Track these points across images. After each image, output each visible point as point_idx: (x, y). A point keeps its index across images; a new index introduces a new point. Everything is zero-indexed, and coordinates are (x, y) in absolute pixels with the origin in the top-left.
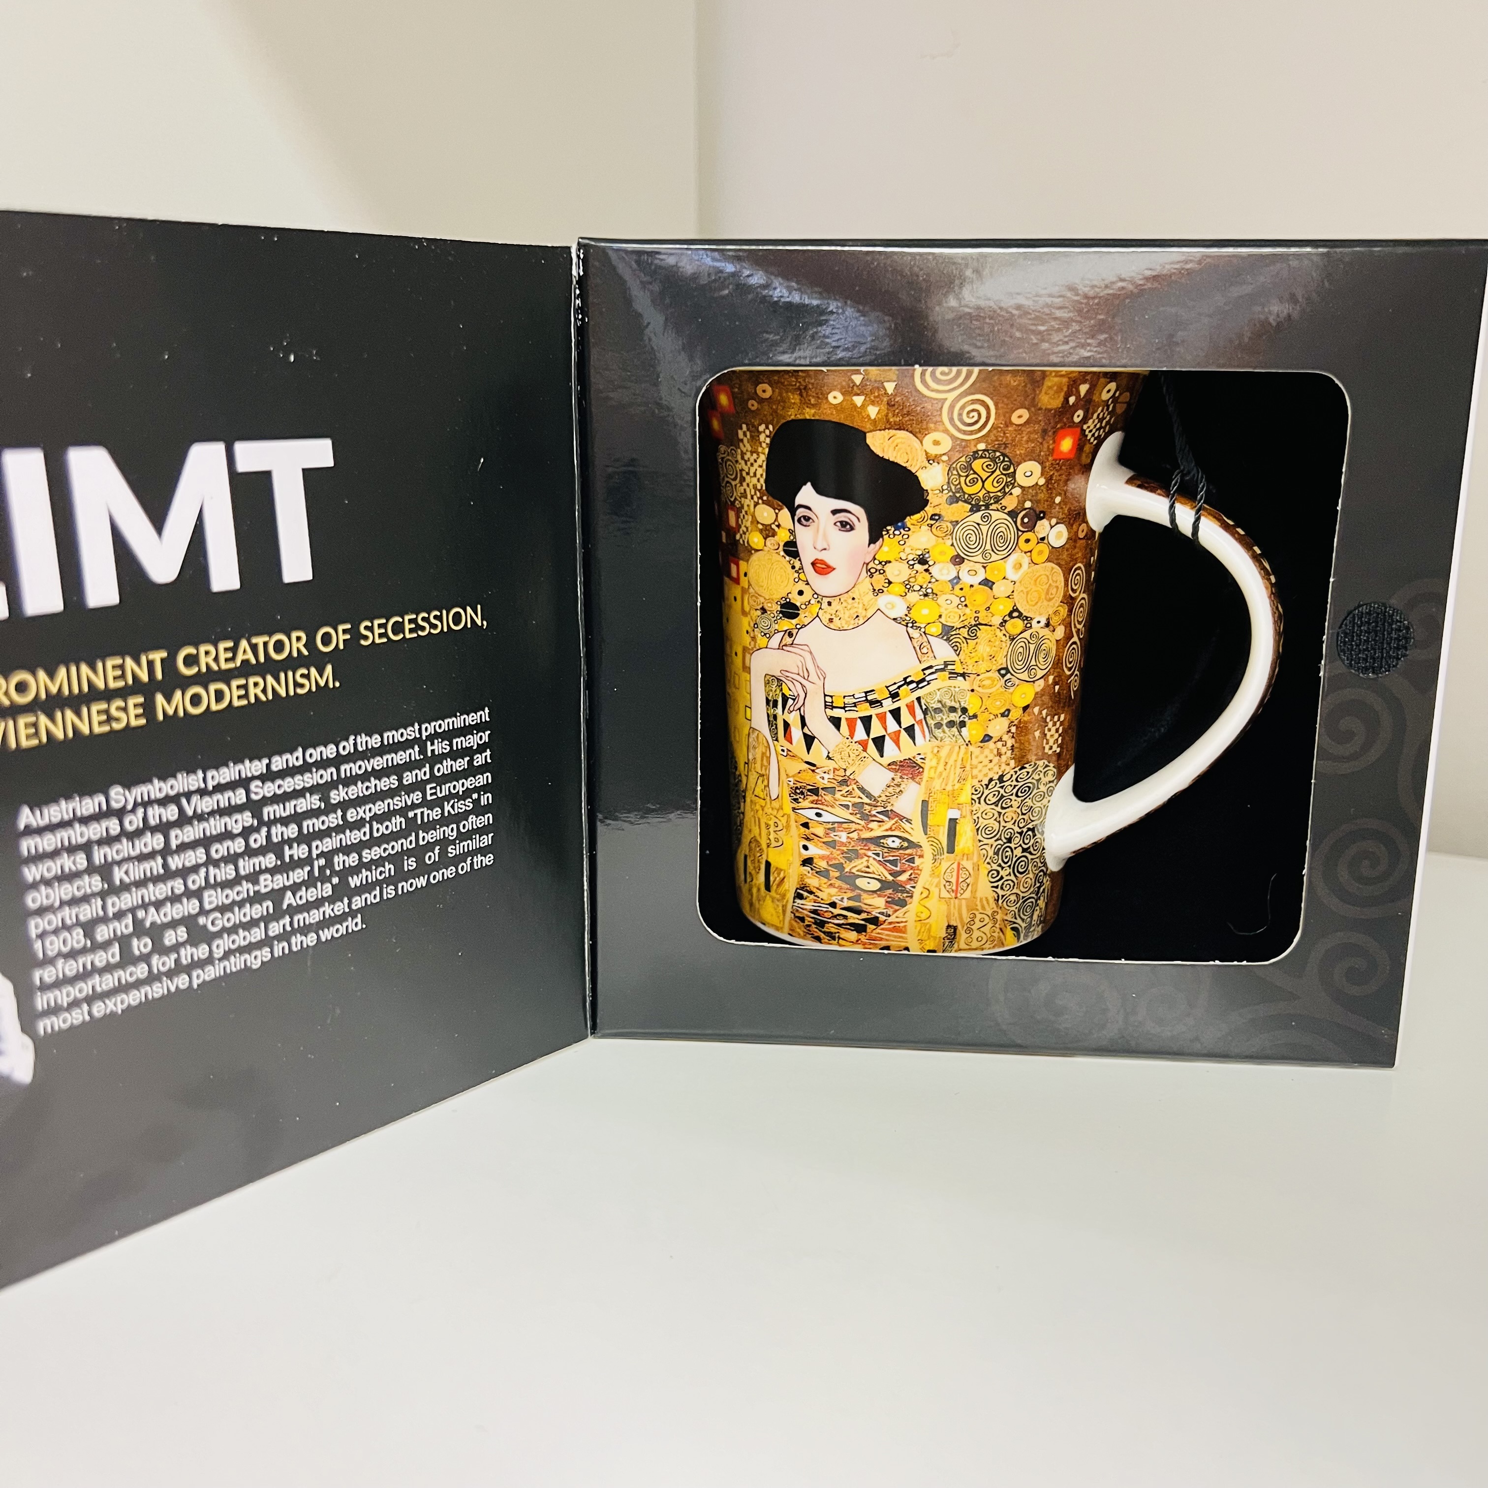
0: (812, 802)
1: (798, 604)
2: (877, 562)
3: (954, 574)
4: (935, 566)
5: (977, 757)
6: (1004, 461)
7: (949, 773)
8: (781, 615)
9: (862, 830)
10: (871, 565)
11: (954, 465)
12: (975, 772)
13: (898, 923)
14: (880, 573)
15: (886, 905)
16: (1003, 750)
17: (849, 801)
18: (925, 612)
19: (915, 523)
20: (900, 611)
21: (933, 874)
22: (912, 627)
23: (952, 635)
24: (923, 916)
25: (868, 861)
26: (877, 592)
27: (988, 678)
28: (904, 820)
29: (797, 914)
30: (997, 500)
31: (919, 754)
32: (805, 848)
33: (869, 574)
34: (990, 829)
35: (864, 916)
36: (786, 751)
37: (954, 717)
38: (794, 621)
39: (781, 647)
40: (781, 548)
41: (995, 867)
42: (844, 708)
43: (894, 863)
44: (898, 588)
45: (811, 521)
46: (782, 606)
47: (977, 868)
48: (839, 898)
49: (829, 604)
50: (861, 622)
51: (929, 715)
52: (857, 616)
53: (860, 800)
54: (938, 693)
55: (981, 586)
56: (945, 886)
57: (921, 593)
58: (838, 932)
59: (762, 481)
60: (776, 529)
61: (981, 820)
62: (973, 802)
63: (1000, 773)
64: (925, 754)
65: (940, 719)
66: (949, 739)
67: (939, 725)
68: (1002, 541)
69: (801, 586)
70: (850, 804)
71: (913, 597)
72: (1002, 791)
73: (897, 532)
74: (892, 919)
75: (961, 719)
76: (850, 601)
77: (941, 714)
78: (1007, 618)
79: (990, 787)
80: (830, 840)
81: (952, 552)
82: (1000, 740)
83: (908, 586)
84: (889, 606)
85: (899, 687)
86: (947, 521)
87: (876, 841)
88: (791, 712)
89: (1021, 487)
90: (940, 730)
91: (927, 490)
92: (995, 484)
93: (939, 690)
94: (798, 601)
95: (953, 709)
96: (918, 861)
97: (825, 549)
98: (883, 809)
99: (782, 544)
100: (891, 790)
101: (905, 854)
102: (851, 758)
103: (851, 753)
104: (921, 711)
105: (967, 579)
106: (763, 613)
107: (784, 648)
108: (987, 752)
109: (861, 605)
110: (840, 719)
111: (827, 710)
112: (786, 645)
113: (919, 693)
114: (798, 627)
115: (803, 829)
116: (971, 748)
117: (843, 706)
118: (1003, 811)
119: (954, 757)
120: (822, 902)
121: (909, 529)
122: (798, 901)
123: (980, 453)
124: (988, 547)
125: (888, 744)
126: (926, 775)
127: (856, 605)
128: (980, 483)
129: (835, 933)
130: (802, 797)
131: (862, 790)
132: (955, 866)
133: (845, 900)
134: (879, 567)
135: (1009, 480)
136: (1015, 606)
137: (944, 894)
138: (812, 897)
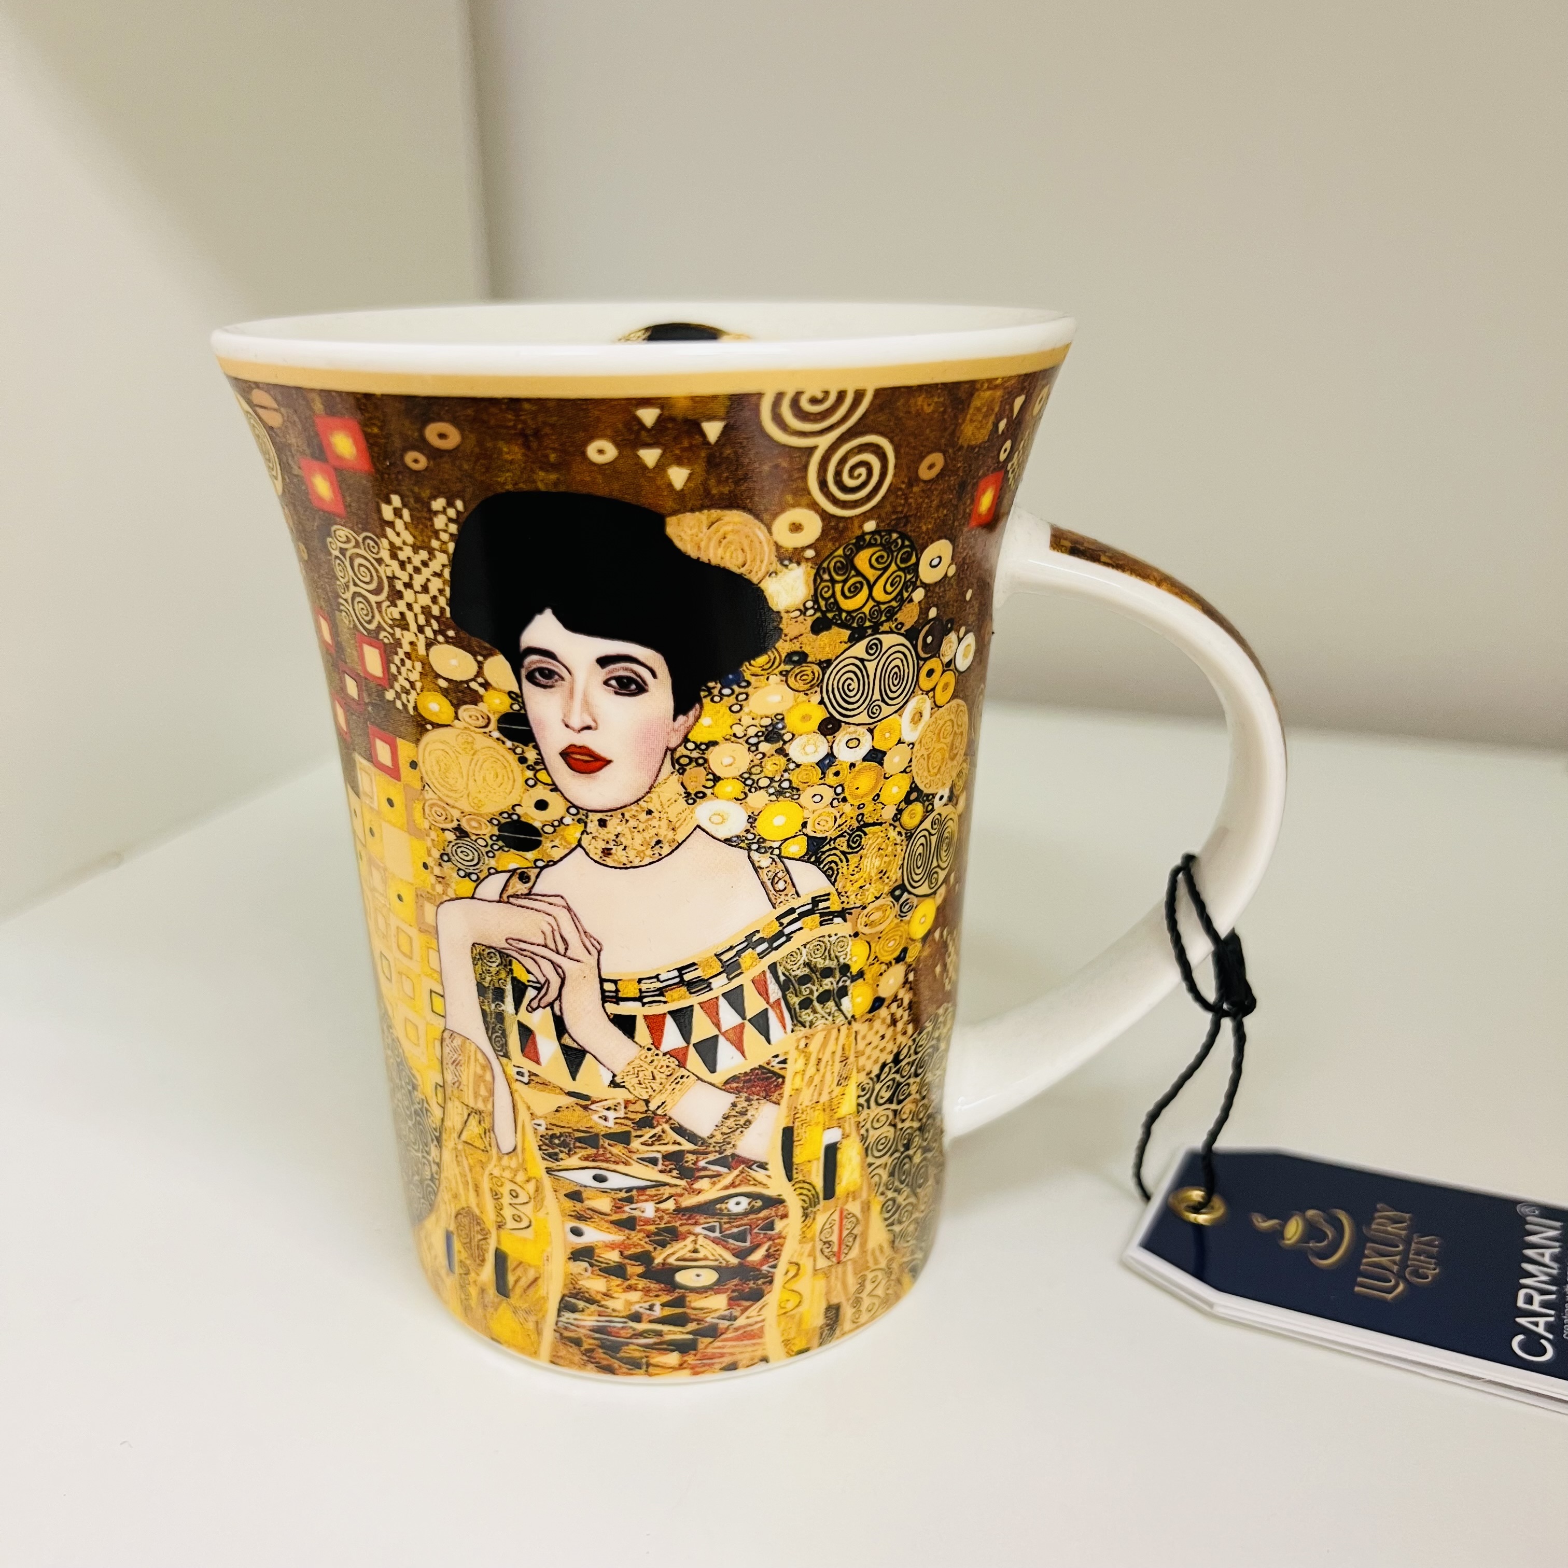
0: (586, 1159)
1: (538, 825)
2: (691, 746)
3: (823, 751)
4: (795, 742)
5: (864, 1037)
6: (903, 546)
7: (823, 1076)
8: (501, 843)
9: (681, 1195)
10: (681, 751)
11: (825, 565)
12: (862, 1061)
13: (750, 1325)
14: (699, 765)
15: (729, 1304)
16: (899, 1012)
17: (658, 1150)
18: (779, 821)
19: (759, 671)
20: (736, 824)
21: (803, 1238)
22: (756, 850)
23: (824, 853)
24: (790, 1306)
25: (695, 1242)
26: (693, 798)
27: (878, 909)
28: (754, 1167)
29: (566, 1334)
30: (891, 614)
31: (777, 1056)
32: (577, 1232)
33: (677, 767)
34: (883, 1141)
35: (692, 1326)
36: (527, 1074)
37: (828, 984)
38: (531, 855)
39: (505, 898)
40: (493, 725)
41: (890, 1194)
42: (640, 999)
43: (740, 1237)
44: (731, 788)
45: (556, 677)
46: (501, 827)
47: (866, 1207)
48: (647, 1305)
49: (603, 823)
50: (665, 851)
51: (791, 990)
52: (658, 842)
53: (676, 1148)
54: (804, 951)
55: (866, 763)
56: (822, 1251)
57: (771, 790)
58: (647, 1357)
59: (442, 601)
60: (481, 691)
61: (871, 1132)
62: (860, 1108)
63: (895, 1051)
64: (786, 1053)
65: (808, 991)
66: (823, 1021)
67: (806, 1004)
68: (896, 682)
69: (541, 793)
70: (659, 1156)
71: (758, 799)
72: (898, 1077)
73: (726, 691)
74: (741, 1321)
75: (841, 984)
76: (643, 816)
77: (809, 985)
78: (903, 805)
79: (882, 1077)
80: (625, 1216)
81: (820, 714)
82: (895, 999)
83: (749, 782)
84: (716, 819)
85: (738, 954)
86: (813, 663)
87: (708, 1208)
88: (534, 1010)
89: (924, 585)
90: (809, 1011)
91: (778, 612)
92: (889, 588)
93: (805, 946)
94: (537, 819)
95: (827, 973)
96: (779, 1225)
97: (589, 728)
98: (718, 1156)
99: (494, 719)
100: (730, 1122)
101: (758, 1219)
102: (658, 1081)
103: (656, 1072)
104: (776, 987)
105: (845, 755)
106: (458, 838)
107: (511, 900)
108: (877, 1024)
109: (664, 823)
110: (633, 1018)
111: (607, 1005)
112: (516, 896)
113: (774, 957)
114: (540, 864)
115: (569, 1204)
116: (856, 1026)
117: (638, 995)
118: (899, 1107)
119: (831, 1047)
120: (614, 1314)
121: (749, 684)
122: (568, 1316)
123: (868, 537)
124: (877, 696)
125: (725, 1050)
126: (787, 1089)
127: (655, 822)
128: (865, 588)
129: (642, 1358)
130: (566, 1150)
131: (680, 1130)
132: (836, 1216)
133: (657, 1308)
134: (695, 754)
135: (909, 577)
136: (914, 782)
137: (822, 1263)
138: (593, 1308)
